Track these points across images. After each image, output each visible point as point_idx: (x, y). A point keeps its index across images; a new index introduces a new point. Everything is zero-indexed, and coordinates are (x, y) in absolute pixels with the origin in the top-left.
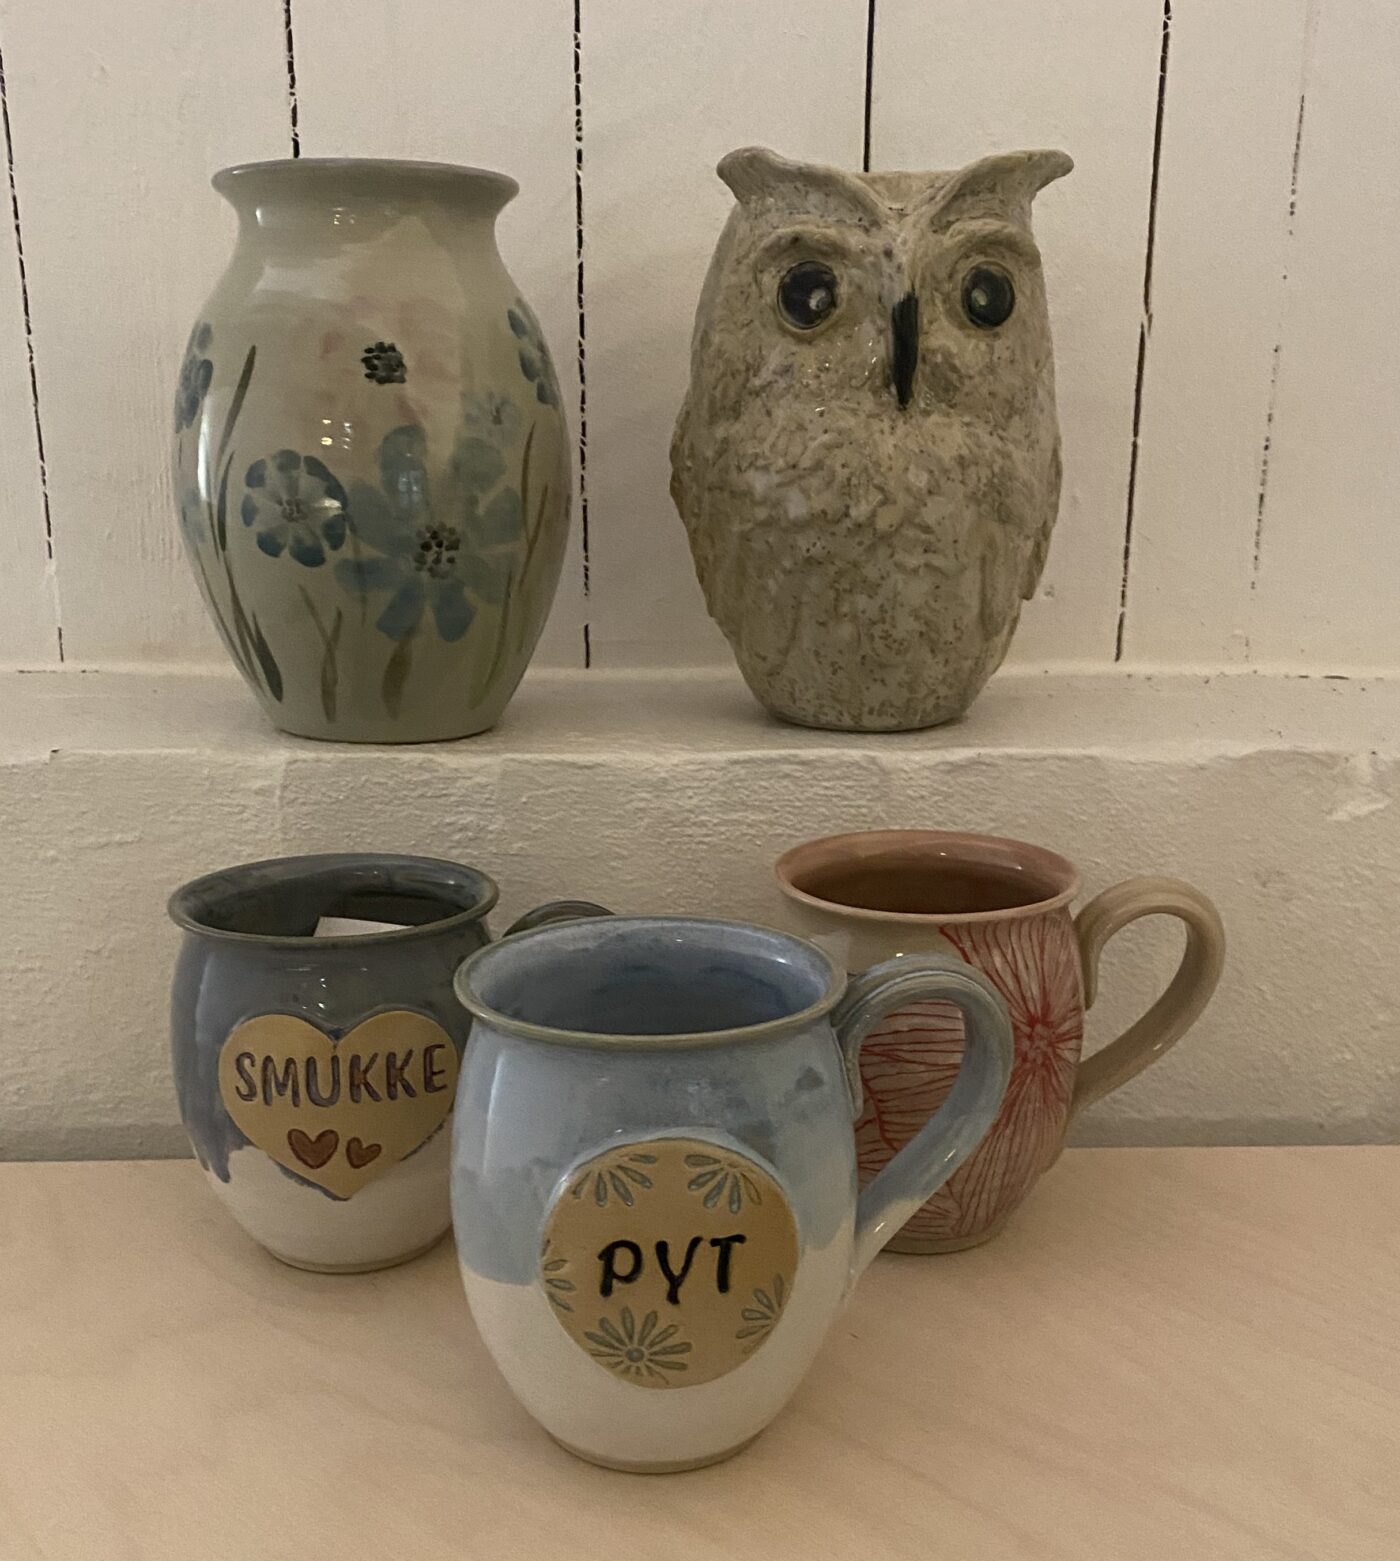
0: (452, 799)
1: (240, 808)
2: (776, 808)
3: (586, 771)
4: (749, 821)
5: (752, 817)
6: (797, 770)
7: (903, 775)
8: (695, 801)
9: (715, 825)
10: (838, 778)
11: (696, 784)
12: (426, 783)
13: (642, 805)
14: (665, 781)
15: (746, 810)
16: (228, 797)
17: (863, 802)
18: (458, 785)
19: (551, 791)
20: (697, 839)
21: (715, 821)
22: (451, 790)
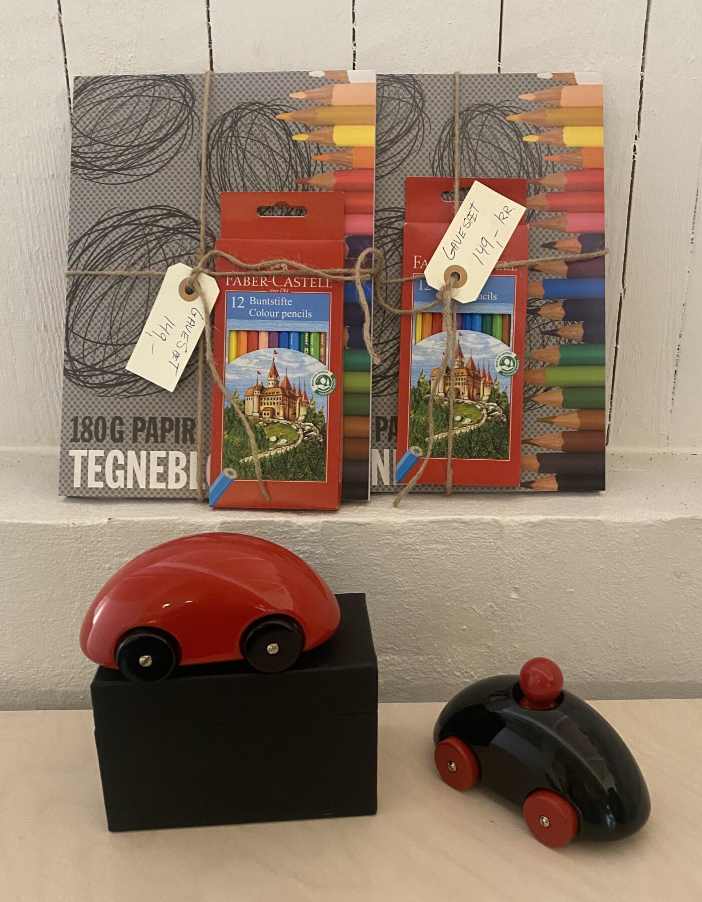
0: (299, 539)
2: (451, 543)
3: (363, 527)
5: (440, 547)
8: (413, 540)
9: (422, 551)
10: (480, 529)
11: (413, 532)
12: (287, 532)
13: (388, 541)
14: (398, 531)
15: (437, 544)
17: (492, 540)
18: (301, 532)
19: (345, 536)
20: (414, 557)
21: (423, 549)
22: (298, 535)
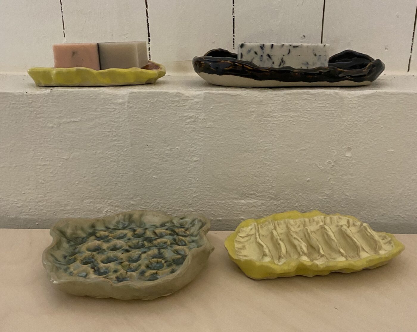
0: (187, 107)
1: (113, 110)
2: (301, 111)
3: (234, 97)
4: (291, 116)
5: (292, 114)
6: (309, 97)
7: (348, 99)
8: (272, 108)
9: (279, 117)
10: (324, 100)
12: (178, 101)
13: (253, 110)
14: (261, 101)
15: (290, 112)
16: (109, 105)
17: (333, 109)
18: (189, 102)
19: (221, 104)
20: (272, 122)
21: (279, 116)
22: (186, 104)
